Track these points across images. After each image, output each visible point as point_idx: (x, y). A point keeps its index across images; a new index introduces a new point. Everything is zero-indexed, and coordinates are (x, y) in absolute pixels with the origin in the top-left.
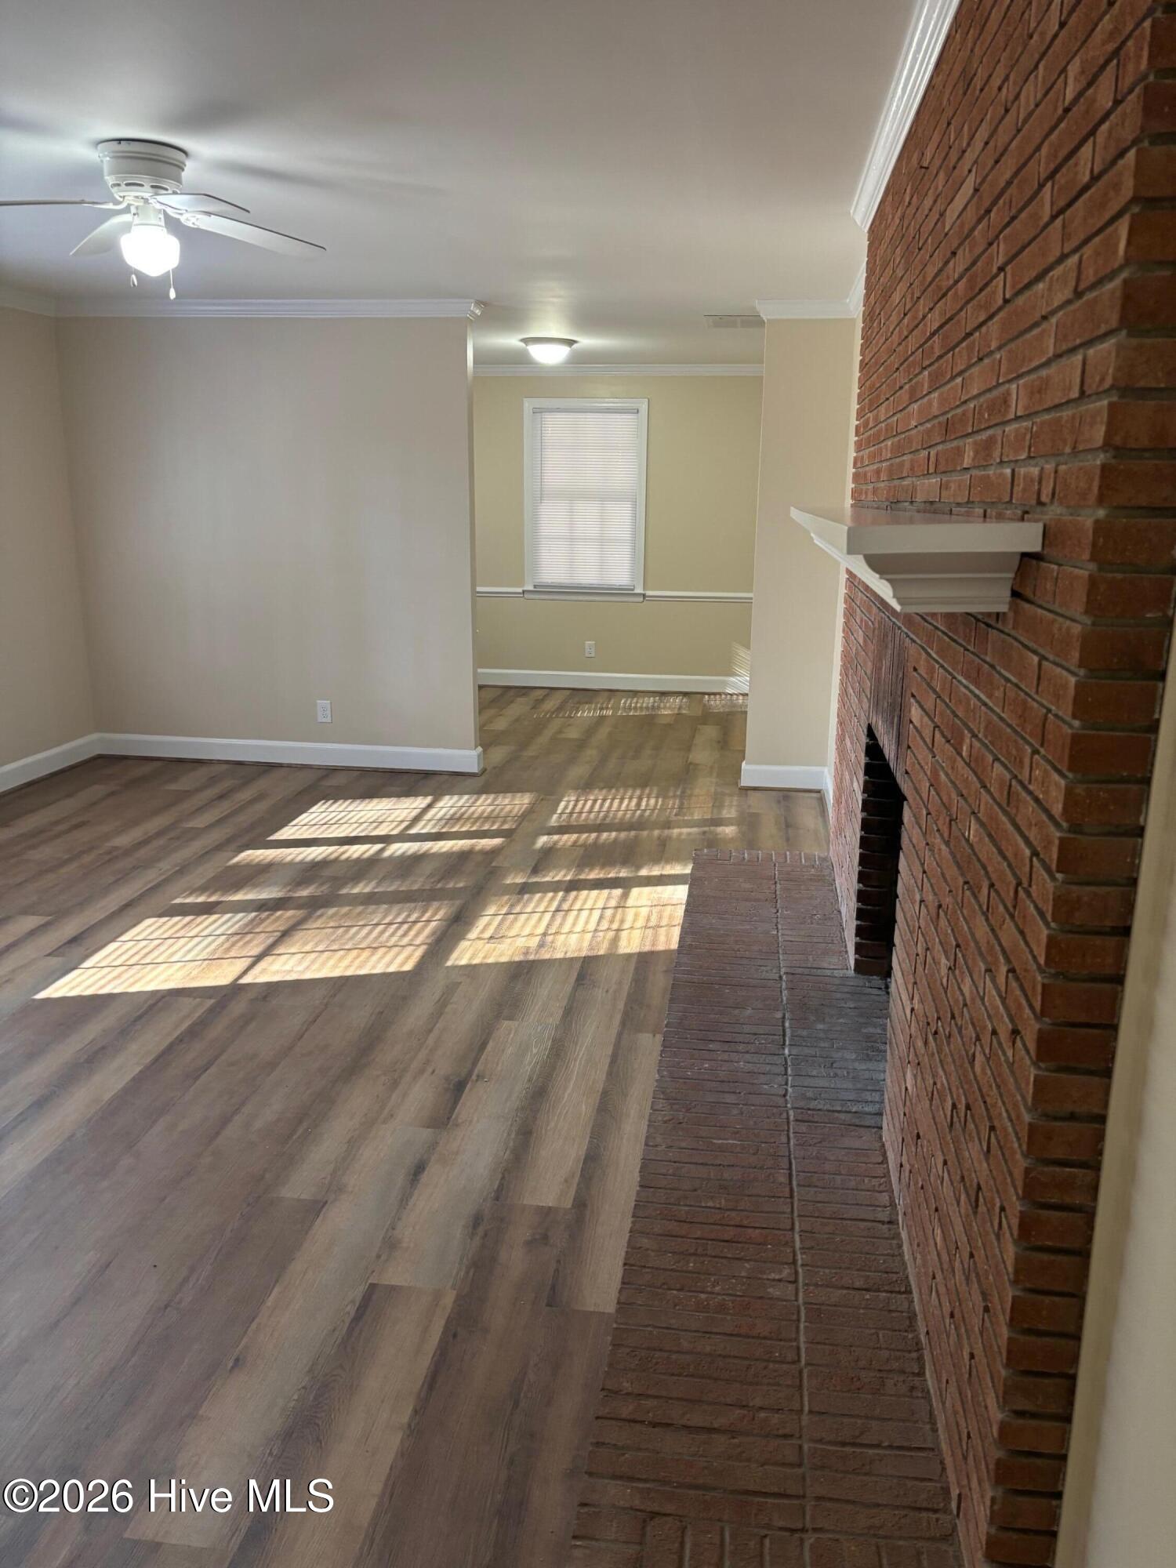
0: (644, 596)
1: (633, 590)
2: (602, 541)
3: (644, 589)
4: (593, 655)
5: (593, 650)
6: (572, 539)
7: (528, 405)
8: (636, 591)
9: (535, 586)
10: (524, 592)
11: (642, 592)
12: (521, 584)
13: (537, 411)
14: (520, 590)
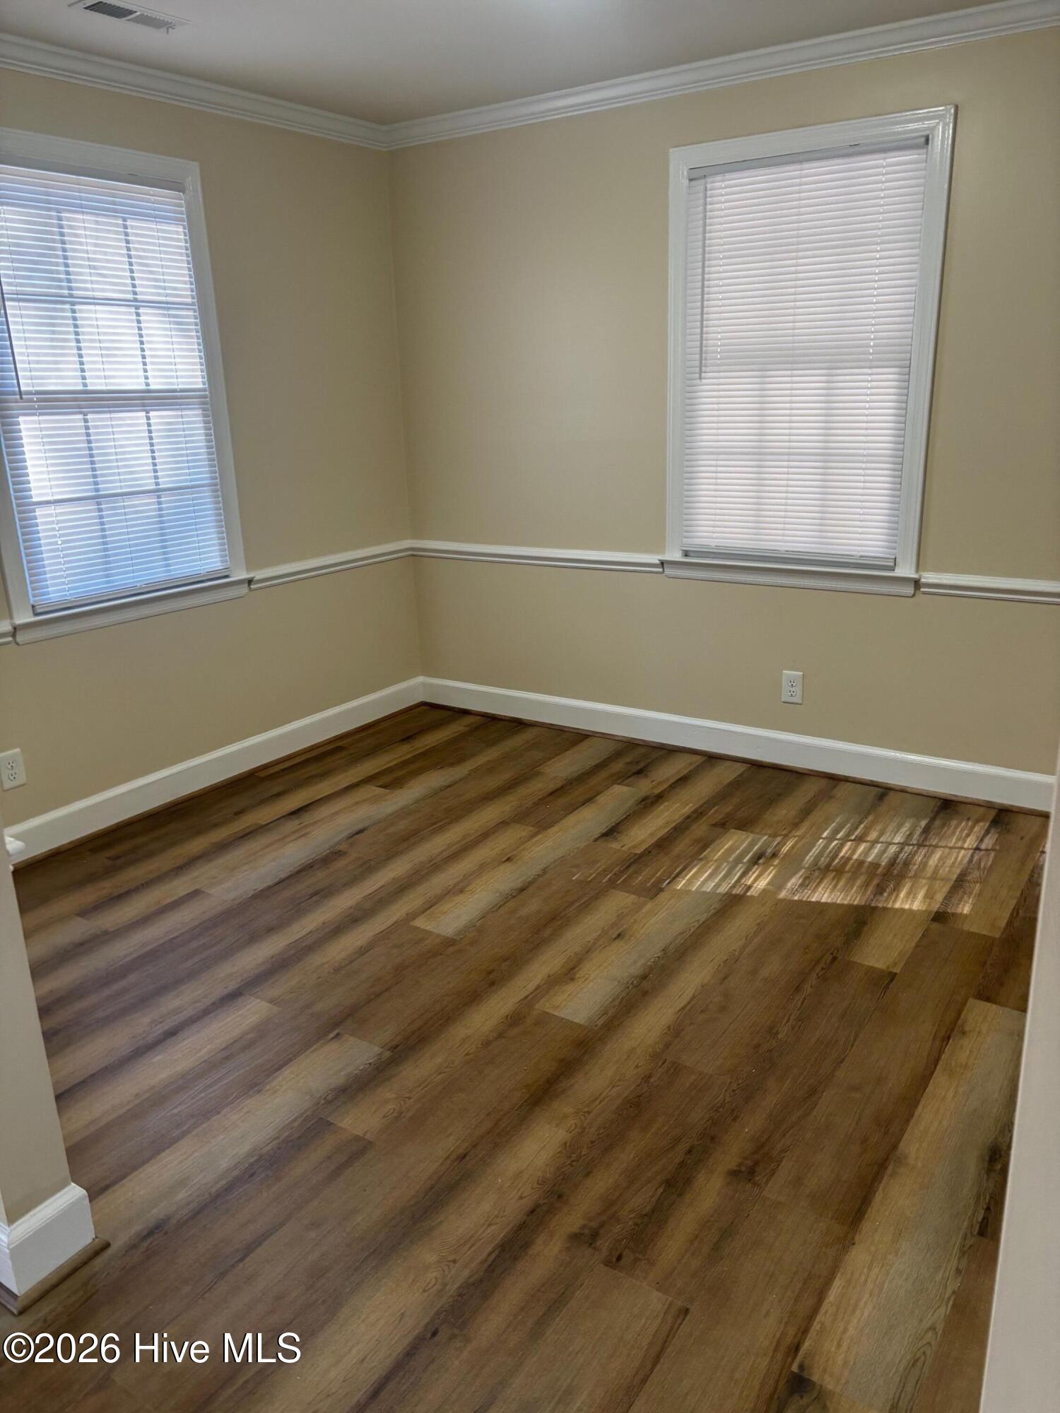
0: (917, 584)
1: (892, 569)
2: (827, 458)
3: (917, 570)
4: (797, 699)
5: (798, 690)
6: (760, 454)
7: (680, 161)
8: (899, 572)
9: (686, 554)
10: (662, 563)
11: (915, 576)
12: (659, 546)
13: (698, 175)
14: (654, 559)
